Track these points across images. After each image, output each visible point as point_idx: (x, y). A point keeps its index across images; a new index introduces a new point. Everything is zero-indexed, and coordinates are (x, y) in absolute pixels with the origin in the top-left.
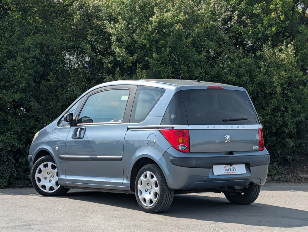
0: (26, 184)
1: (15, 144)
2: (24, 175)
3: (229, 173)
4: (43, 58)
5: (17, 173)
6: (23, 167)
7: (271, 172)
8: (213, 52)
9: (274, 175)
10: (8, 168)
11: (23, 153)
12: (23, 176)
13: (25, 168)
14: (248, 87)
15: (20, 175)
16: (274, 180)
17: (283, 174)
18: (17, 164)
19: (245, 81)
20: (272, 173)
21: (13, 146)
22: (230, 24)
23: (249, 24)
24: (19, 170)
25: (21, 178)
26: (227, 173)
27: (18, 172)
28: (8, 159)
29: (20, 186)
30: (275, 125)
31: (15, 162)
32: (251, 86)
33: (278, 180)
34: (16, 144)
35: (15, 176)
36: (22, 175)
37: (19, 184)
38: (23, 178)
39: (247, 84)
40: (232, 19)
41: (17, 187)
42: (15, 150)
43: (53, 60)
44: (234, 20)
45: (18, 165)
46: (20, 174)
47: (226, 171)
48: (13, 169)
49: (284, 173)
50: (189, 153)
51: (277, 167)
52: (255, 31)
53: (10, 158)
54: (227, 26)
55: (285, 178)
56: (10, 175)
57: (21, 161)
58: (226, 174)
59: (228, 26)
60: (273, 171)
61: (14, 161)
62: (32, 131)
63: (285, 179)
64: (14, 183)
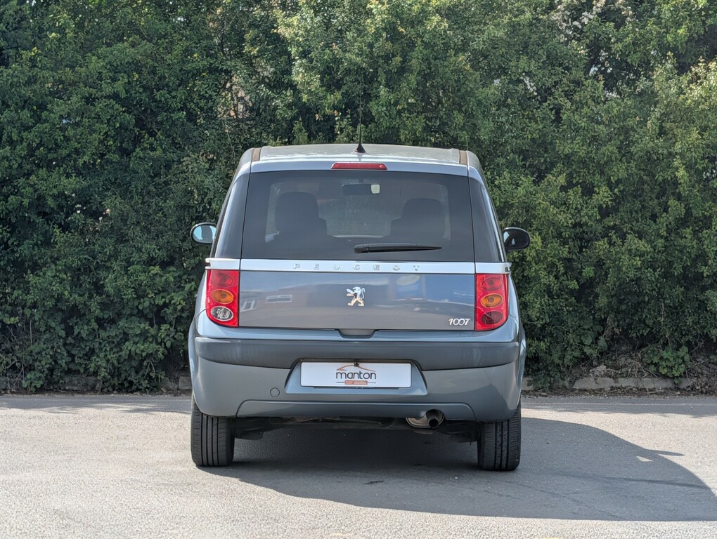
0: (90, 384)
1: (63, 294)
2: (85, 364)
3: (353, 383)
4: (138, 95)
5: (69, 359)
6: (83, 346)
7: (672, 369)
8: (532, 84)
9: (681, 376)
10: (47, 348)
11: (84, 314)
12: (84, 366)
13: (88, 348)
14: (616, 170)
15: (77, 364)
16: (678, 389)
17: (702, 374)
18: (70, 340)
19: (608, 155)
20: (674, 372)
21: (59, 298)
22: (586, 17)
23: (628, 19)
24: (74, 352)
25: (78, 372)
26: (346, 382)
27: (73, 356)
28: (48, 328)
29: (75, 388)
30: (682, 259)
31: (64, 335)
32: (623, 169)
33: (689, 389)
34: (66, 293)
35: (64, 365)
36: (81, 364)
37: (74, 385)
38: (82, 371)
39: (614, 163)
40: (594, 5)
41: (69, 390)
42: (64, 308)
43: (163, 99)
44: (597, 8)
45: (73, 341)
46: (77, 362)
47: (344, 379)
48: (59, 351)
49: (705, 372)
50: (238, 327)
51: (687, 358)
52: (640, 34)
53: (53, 324)
54: (580, 22)
55: (706, 384)
56: (50, 364)
57: (79, 333)
58: (343, 385)
59: (583, 21)
60: (676, 366)
61: (62, 331)
62: (108, 264)
63: (707, 387)
64: (61, 381)
